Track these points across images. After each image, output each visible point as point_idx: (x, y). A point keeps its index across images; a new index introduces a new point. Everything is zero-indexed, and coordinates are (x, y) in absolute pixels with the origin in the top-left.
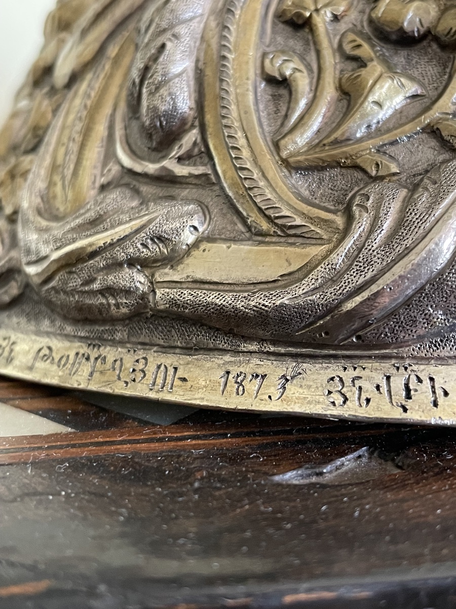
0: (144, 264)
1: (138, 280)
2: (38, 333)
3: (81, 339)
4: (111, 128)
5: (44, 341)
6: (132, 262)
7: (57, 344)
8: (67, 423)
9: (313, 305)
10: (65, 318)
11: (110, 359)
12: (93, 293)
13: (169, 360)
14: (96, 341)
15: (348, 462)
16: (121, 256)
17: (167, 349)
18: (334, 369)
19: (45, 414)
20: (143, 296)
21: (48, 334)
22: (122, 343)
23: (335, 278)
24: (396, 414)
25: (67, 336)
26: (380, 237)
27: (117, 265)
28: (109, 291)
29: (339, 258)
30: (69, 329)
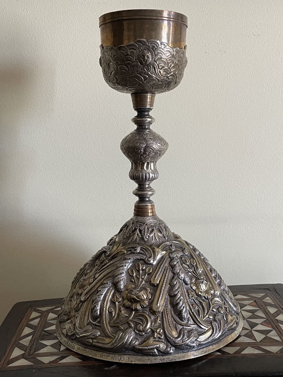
0: (92, 339)
1: (91, 341)
2: (78, 345)
3: (84, 347)
4: (89, 313)
5: (79, 346)
6: (90, 338)
7: (80, 347)
8: (82, 360)
9: (110, 348)
10: (82, 344)
11: (87, 351)
12: (85, 342)
13: (95, 352)
14: (86, 348)
15: (114, 367)
16: (89, 337)
17: (94, 350)
18: (113, 355)
19: (79, 358)
20: (92, 343)
21: (79, 345)
22: (89, 349)
23: (113, 344)
24: (119, 361)
25: (82, 346)
26: (118, 340)
27: (88, 339)
28: (87, 342)
29: (113, 342)
30: (82, 345)
